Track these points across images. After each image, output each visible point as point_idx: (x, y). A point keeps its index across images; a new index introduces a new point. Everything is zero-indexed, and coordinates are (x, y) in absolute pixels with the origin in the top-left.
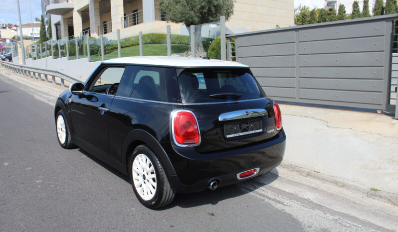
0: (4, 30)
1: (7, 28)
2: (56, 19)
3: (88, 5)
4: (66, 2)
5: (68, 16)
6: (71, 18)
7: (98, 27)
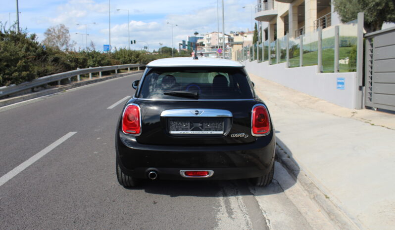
0: (237, 37)
1: (240, 35)
2: (265, 25)
3: (288, 11)
4: (272, 9)
5: (273, 22)
6: (275, 24)
7: (296, 32)
